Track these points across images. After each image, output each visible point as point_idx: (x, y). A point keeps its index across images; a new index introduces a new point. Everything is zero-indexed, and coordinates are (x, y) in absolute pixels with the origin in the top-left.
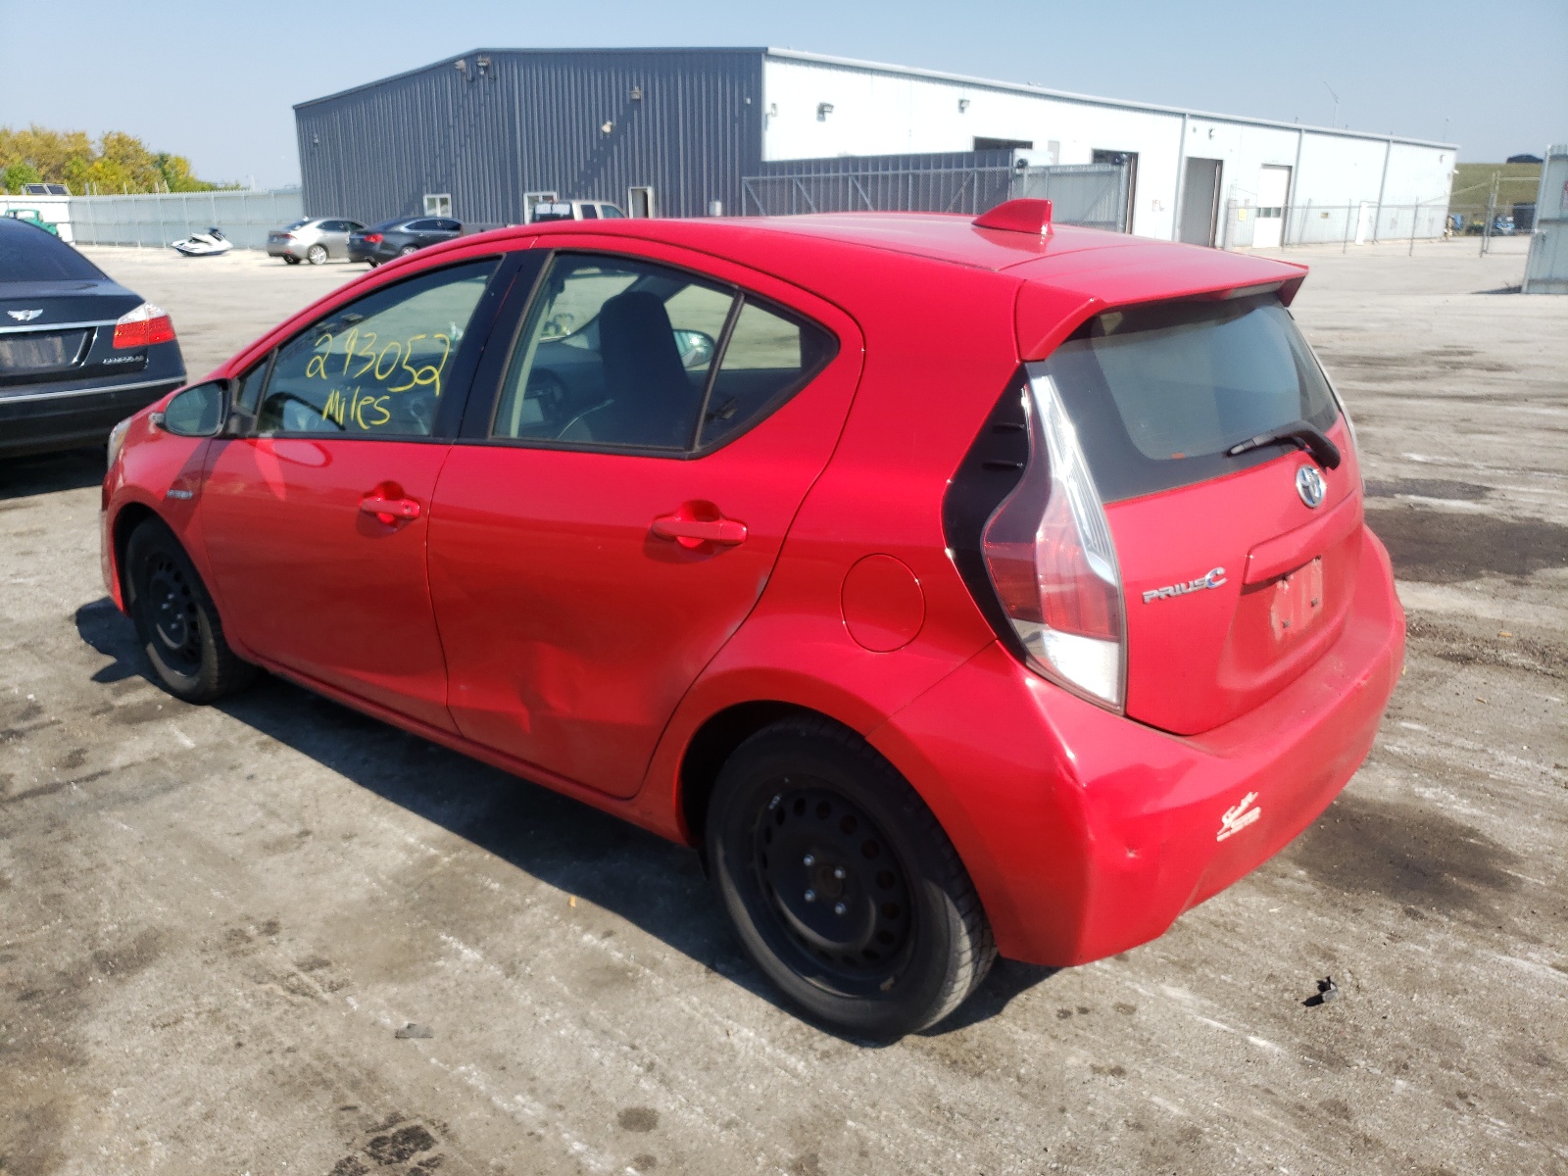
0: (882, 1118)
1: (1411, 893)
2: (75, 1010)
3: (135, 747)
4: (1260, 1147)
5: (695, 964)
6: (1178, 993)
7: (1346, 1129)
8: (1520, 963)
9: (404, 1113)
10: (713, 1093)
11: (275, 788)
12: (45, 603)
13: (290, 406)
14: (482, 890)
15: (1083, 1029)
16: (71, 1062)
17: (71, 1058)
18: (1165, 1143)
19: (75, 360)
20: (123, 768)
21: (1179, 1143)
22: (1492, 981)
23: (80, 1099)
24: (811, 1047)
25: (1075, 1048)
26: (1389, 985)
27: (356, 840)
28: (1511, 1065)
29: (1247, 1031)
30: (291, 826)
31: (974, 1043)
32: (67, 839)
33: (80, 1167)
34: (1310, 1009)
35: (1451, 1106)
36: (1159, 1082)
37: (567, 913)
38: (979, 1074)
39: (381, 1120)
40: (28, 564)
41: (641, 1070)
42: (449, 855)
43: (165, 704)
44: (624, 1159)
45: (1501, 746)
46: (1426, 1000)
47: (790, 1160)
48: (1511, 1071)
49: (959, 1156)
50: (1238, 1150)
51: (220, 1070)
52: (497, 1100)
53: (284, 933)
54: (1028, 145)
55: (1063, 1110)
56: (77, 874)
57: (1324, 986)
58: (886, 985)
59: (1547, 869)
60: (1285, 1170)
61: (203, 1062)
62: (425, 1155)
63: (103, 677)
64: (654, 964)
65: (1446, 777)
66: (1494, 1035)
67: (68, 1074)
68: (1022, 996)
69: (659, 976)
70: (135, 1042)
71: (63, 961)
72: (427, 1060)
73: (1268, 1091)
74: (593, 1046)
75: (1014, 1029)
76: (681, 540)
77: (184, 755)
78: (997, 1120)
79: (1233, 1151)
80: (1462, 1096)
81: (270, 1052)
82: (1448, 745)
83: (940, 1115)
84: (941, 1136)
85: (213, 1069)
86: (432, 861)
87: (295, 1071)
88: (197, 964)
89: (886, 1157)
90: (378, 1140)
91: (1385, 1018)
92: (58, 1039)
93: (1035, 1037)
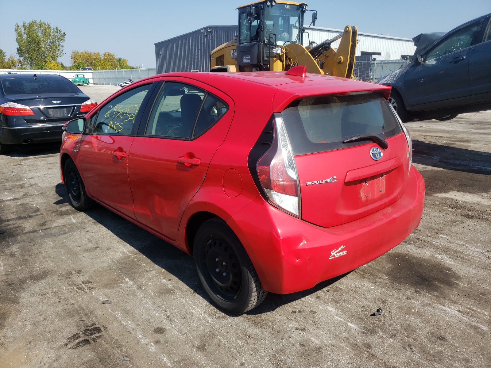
0: (228, 336)
1: (420, 286)
2: (20, 289)
3: (60, 221)
4: (338, 354)
5: (191, 290)
6: (331, 309)
7: (368, 352)
8: (447, 309)
9: (97, 323)
10: (183, 325)
11: (93, 234)
12: (50, 182)
13: (104, 126)
14: (140, 266)
15: (298, 317)
16: (15, 303)
17: (15, 301)
18: (310, 351)
19: (69, 115)
20: (55, 227)
21: (313, 351)
22: (435, 313)
23: (14, 312)
24: (215, 315)
25: (293, 322)
26: (400, 312)
27: (110, 250)
28: (430, 338)
29: (349, 322)
30: (94, 245)
31: (264, 318)
32: (34, 245)
33: (7, 329)
34: (371, 317)
35: (405, 348)
36: (315, 334)
37: (161, 273)
38: (261, 327)
39: (90, 324)
40: (50, 172)
41: (165, 317)
42: (134, 256)
43: (72, 211)
44: (151, 341)
45: (471, 244)
46: (410, 317)
47: (198, 345)
48: (429, 340)
49: (246, 349)
50: (331, 355)
51: (52, 308)
52: (123, 322)
53: (82, 274)
54: (379, 54)
55: (282, 339)
56: (34, 254)
57: (378, 311)
58: (235, 298)
59: (469, 282)
60: (343, 362)
61: (48, 305)
62: (98, 335)
63: (57, 203)
64: (180, 289)
65: (448, 252)
66: (429, 329)
67: (13, 305)
68: (283, 306)
69: (180, 292)
70: (33, 299)
71: (21, 276)
72: (108, 310)
73: (348, 339)
74: (155, 310)
75: (277, 315)
76: (186, 164)
77: (72, 225)
78: (262, 340)
79: (330, 355)
80: (409, 346)
81: (67, 304)
82: (453, 243)
83: (246, 337)
84: (243, 343)
85: (50, 307)
86: (129, 257)
87: (72, 310)
88: (56, 280)
89: (225, 347)
90: (87, 329)
91: (394, 321)
92: (13, 296)
93: (282, 318)
